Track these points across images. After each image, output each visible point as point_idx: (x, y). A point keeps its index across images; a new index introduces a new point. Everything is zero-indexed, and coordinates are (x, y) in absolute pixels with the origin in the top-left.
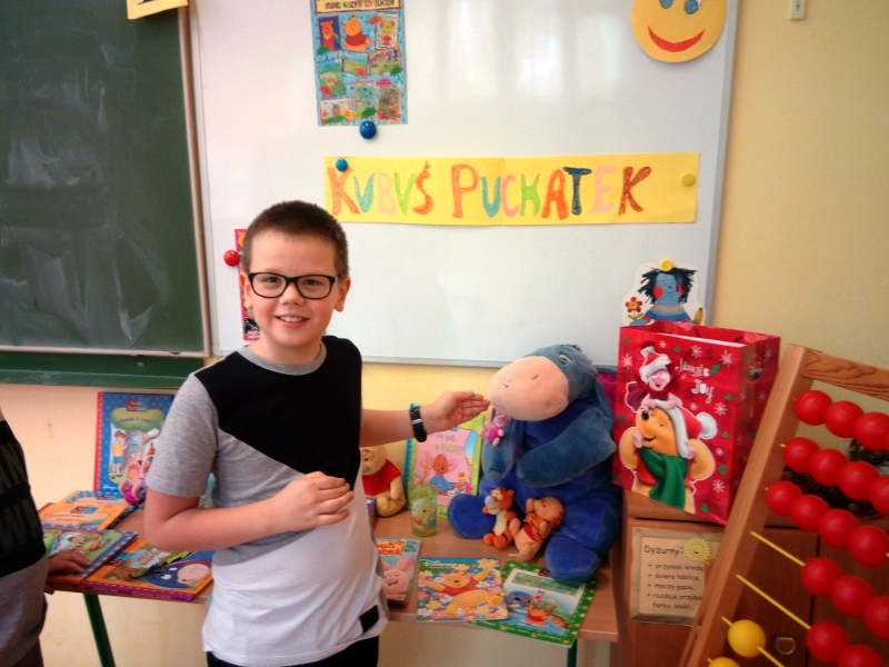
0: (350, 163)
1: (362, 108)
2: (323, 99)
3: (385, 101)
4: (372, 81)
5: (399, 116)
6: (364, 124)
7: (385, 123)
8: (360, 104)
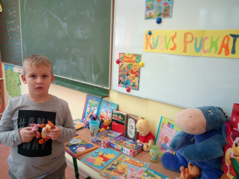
0: (153, 32)
1: (158, 13)
2: (147, 11)
3: (165, 10)
4: (162, 4)
5: (169, 15)
6: (158, 18)
7: (164, 18)
8: (158, 12)
